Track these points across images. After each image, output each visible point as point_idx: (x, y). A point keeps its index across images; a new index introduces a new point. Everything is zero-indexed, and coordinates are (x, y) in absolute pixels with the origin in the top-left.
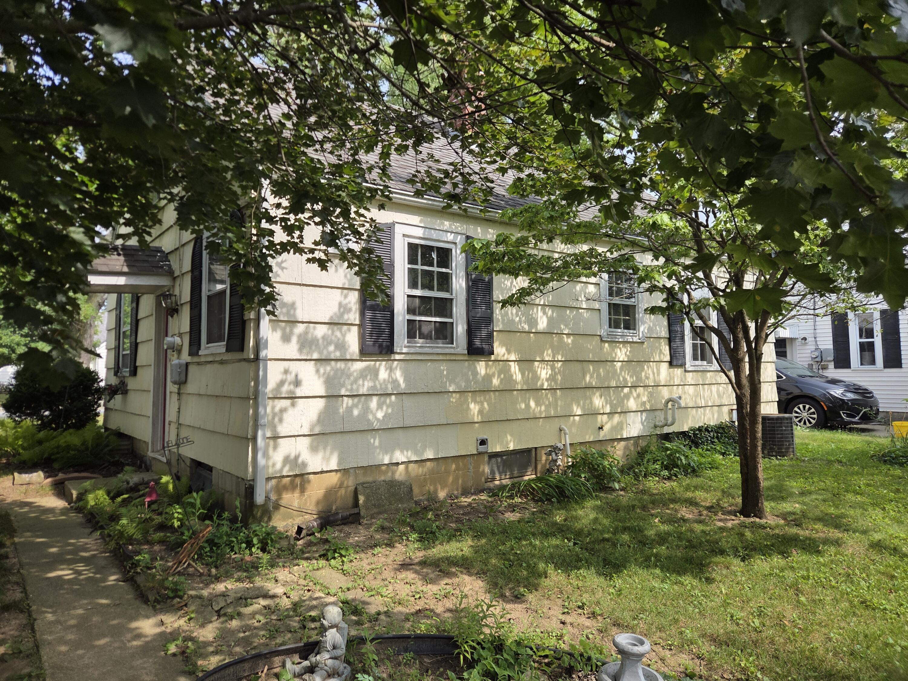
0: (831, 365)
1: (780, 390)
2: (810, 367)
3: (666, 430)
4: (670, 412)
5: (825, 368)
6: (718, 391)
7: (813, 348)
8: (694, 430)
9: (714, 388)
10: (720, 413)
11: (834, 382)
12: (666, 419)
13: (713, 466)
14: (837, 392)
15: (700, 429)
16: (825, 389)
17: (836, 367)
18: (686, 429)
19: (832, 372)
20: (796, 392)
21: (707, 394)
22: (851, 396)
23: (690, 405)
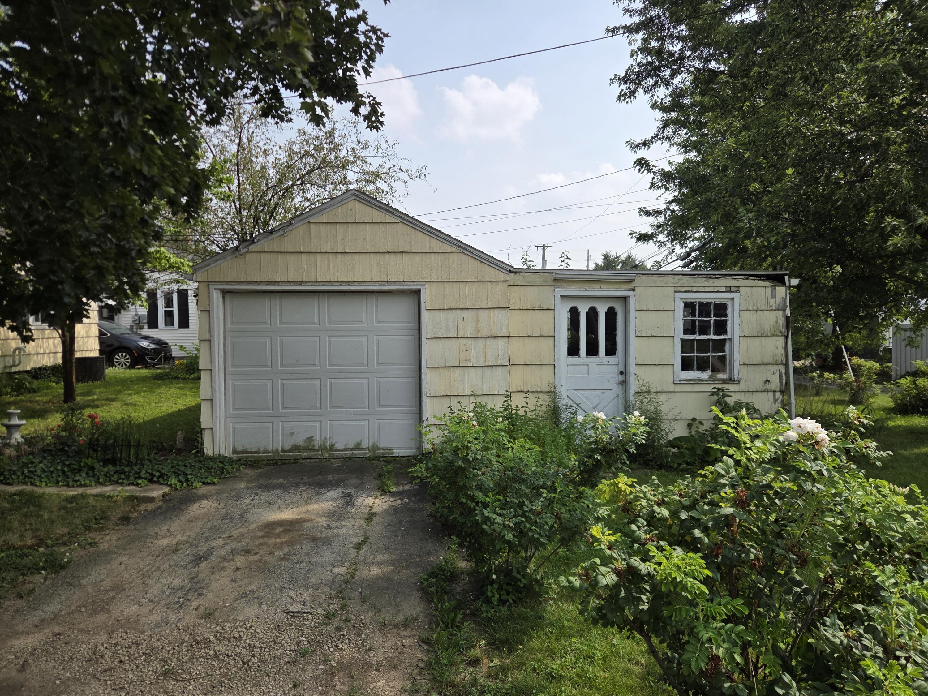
0: (146, 326)
1: (101, 343)
2: (131, 328)
3: (14, 369)
4: (17, 357)
5: (141, 328)
6: (54, 343)
7: (134, 313)
8: (35, 369)
9: (51, 341)
10: (55, 358)
11: (146, 338)
12: (14, 361)
13: (48, 388)
14: (145, 344)
15: (40, 368)
16: (136, 342)
17: (149, 327)
18: (28, 368)
19: (146, 331)
20: (116, 344)
21: (45, 345)
22: (153, 346)
23: (33, 352)
